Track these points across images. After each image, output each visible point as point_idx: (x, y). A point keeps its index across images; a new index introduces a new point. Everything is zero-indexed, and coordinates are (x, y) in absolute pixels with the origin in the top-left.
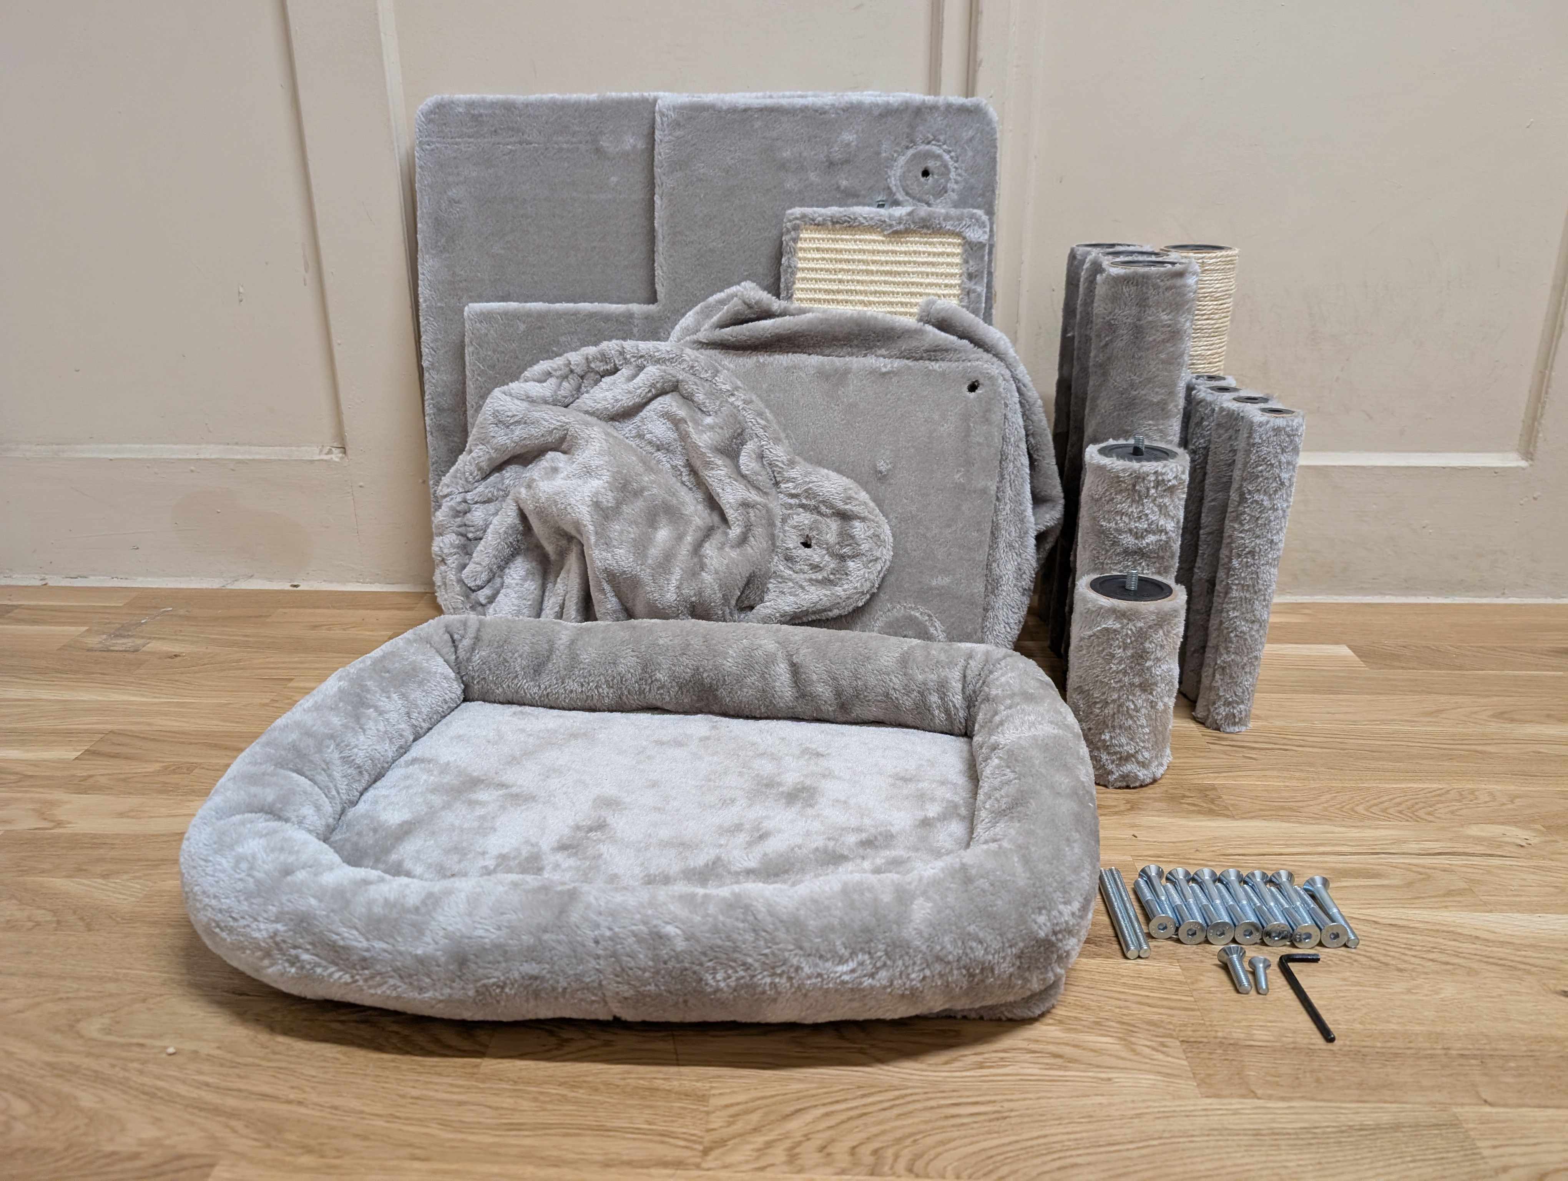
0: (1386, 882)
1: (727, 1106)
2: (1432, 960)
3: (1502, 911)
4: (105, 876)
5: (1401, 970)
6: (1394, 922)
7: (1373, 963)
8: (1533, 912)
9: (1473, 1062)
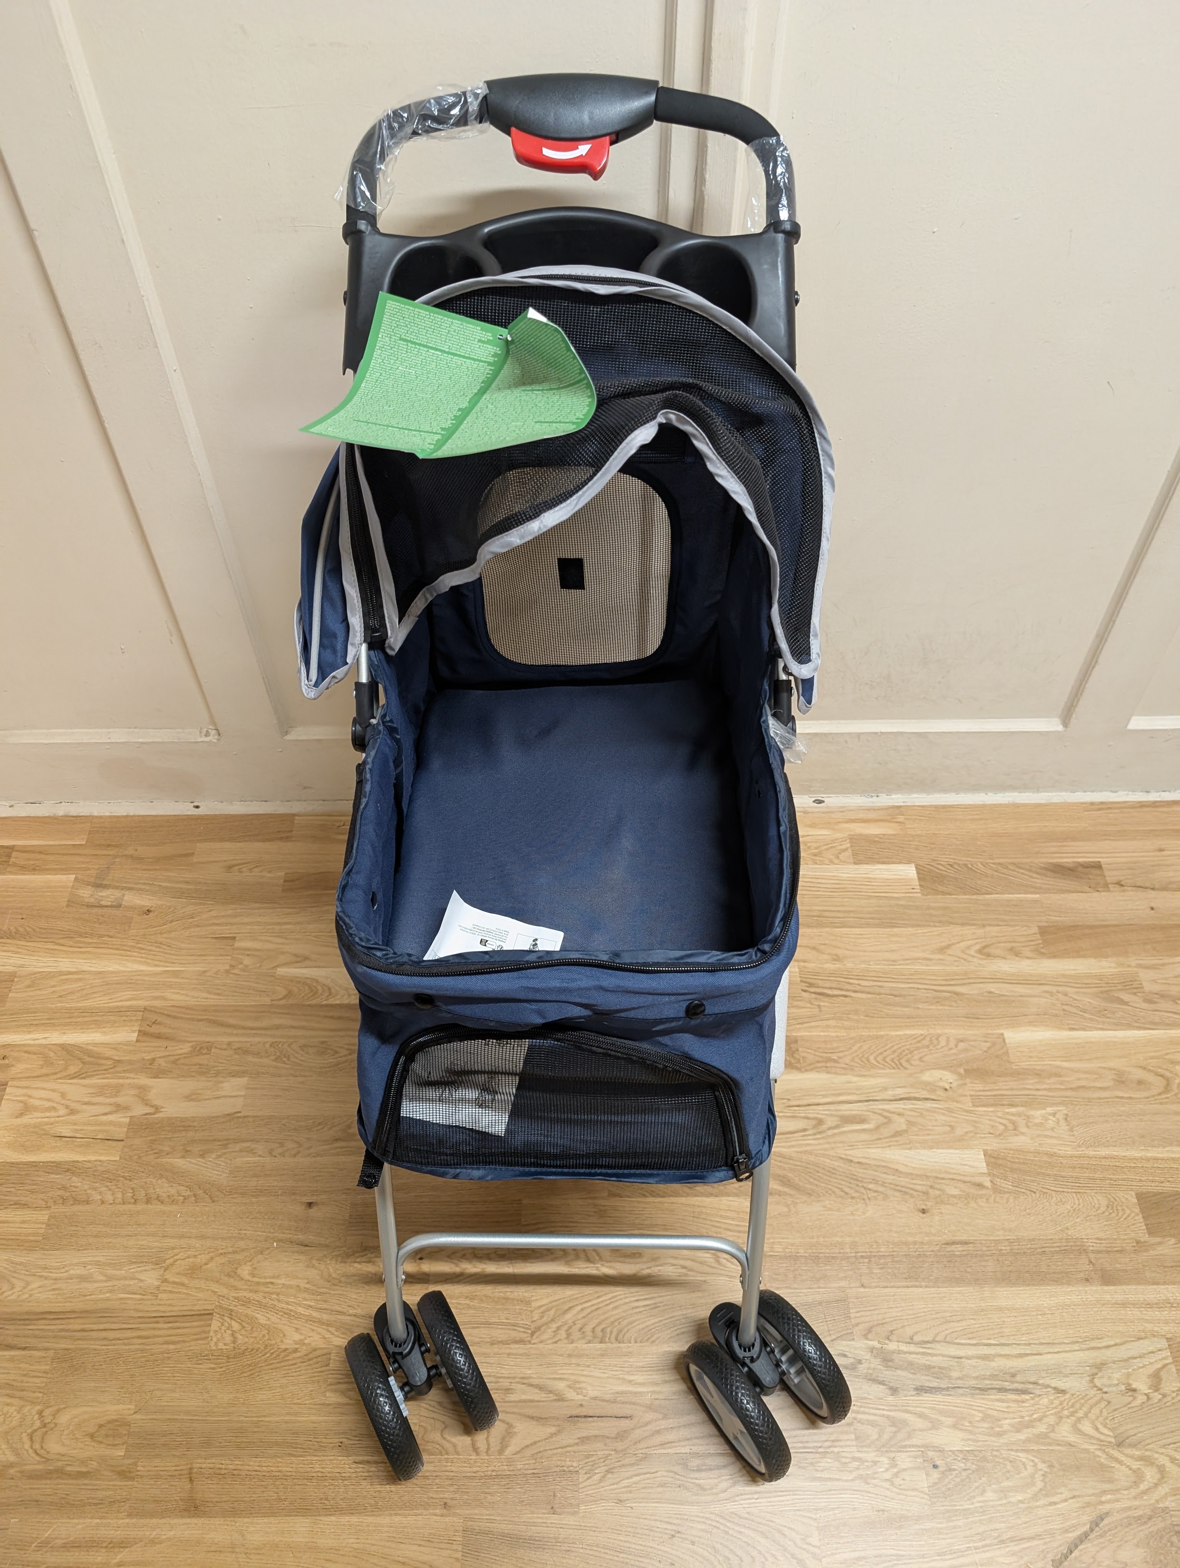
0: (866, 1126)
1: (539, 1307)
2: (870, 1189)
3: (917, 1148)
4: (202, 1156)
5: (853, 1198)
6: (861, 1160)
7: (843, 1194)
8: (931, 1148)
9: (866, 1260)
